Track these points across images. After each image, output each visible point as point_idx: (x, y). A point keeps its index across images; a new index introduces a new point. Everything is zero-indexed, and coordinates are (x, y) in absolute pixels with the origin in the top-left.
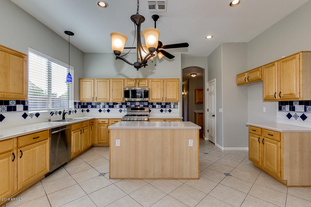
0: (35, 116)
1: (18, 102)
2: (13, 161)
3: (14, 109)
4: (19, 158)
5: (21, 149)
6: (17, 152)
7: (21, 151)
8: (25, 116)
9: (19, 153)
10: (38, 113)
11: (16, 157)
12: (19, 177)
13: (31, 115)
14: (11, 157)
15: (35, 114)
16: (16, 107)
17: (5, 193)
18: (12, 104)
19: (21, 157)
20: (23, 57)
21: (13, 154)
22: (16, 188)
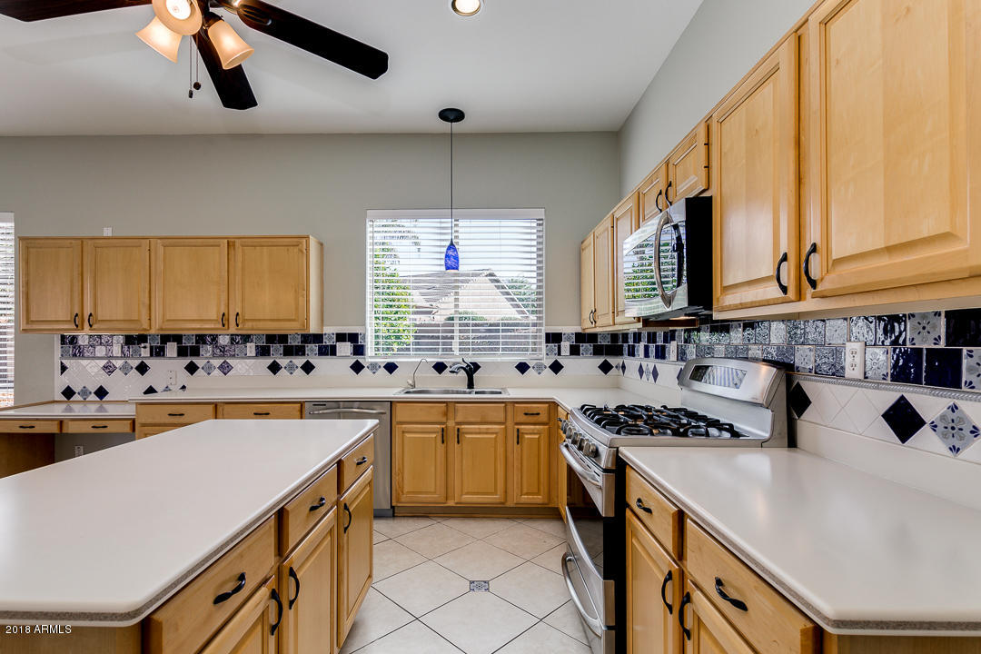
0: (383, 371)
1: (340, 338)
3: (332, 351)
8: (357, 367)
10: (393, 363)
13: (374, 367)
15: (382, 365)
16: (336, 346)
18: (328, 341)
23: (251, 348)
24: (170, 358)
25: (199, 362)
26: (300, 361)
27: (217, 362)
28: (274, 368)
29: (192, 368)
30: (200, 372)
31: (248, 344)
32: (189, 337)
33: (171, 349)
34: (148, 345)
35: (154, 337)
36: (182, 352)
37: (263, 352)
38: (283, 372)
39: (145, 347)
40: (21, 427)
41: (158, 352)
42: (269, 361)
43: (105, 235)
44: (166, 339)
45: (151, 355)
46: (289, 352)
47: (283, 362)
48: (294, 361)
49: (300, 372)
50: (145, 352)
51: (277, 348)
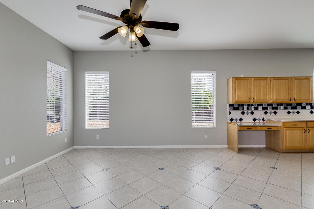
1: (307, 104)
2: (305, 133)
3: (305, 108)
4: (308, 133)
5: (309, 128)
6: (307, 129)
7: (309, 129)
8: (312, 112)
9: (308, 130)
11: (306, 131)
12: (308, 142)
14: (304, 131)
16: (306, 107)
17: (300, 146)
18: (304, 105)
19: (309, 132)
20: (309, 79)
21: (305, 129)
22: (306, 147)
23: (282, 107)
24: (260, 110)
25: (268, 111)
26: (296, 111)
27: (273, 111)
28: (289, 113)
29: (266, 113)
30: (268, 114)
31: (282, 106)
32: (265, 105)
33: (260, 108)
34: (254, 106)
35: (255, 105)
36: (263, 108)
37: (285, 108)
38: (291, 114)
39: (253, 107)
40: (248, 129)
41: (257, 108)
42: (287, 111)
43: (241, 77)
44: (258, 105)
45: (255, 109)
46: (293, 108)
47: (291, 111)
48: (294, 111)
49: (296, 114)
50: (253, 108)
51: (289, 107)
